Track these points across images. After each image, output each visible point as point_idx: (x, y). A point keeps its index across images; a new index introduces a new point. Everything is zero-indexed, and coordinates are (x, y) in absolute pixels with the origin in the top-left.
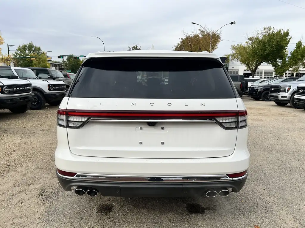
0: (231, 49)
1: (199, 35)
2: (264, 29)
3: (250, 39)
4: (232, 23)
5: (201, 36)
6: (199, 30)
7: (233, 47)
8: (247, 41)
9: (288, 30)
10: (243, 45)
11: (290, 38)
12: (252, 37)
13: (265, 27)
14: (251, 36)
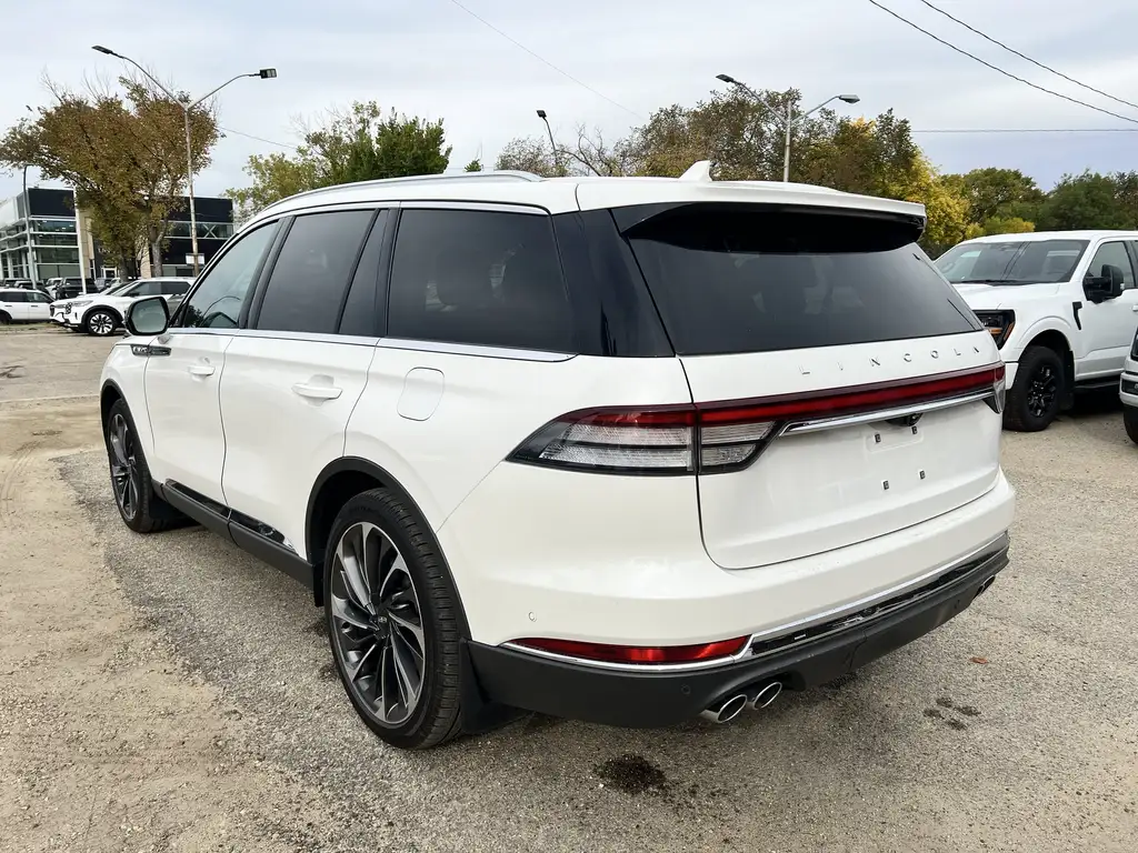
0: (247, 170)
1: (120, 103)
2: (357, 110)
3: (317, 139)
4: (264, 74)
5: (129, 106)
6: (123, 81)
7: (256, 164)
8: (304, 145)
9: (441, 124)
10: (288, 158)
11: (449, 151)
12: (320, 134)
13: (360, 103)
14: (316, 129)
